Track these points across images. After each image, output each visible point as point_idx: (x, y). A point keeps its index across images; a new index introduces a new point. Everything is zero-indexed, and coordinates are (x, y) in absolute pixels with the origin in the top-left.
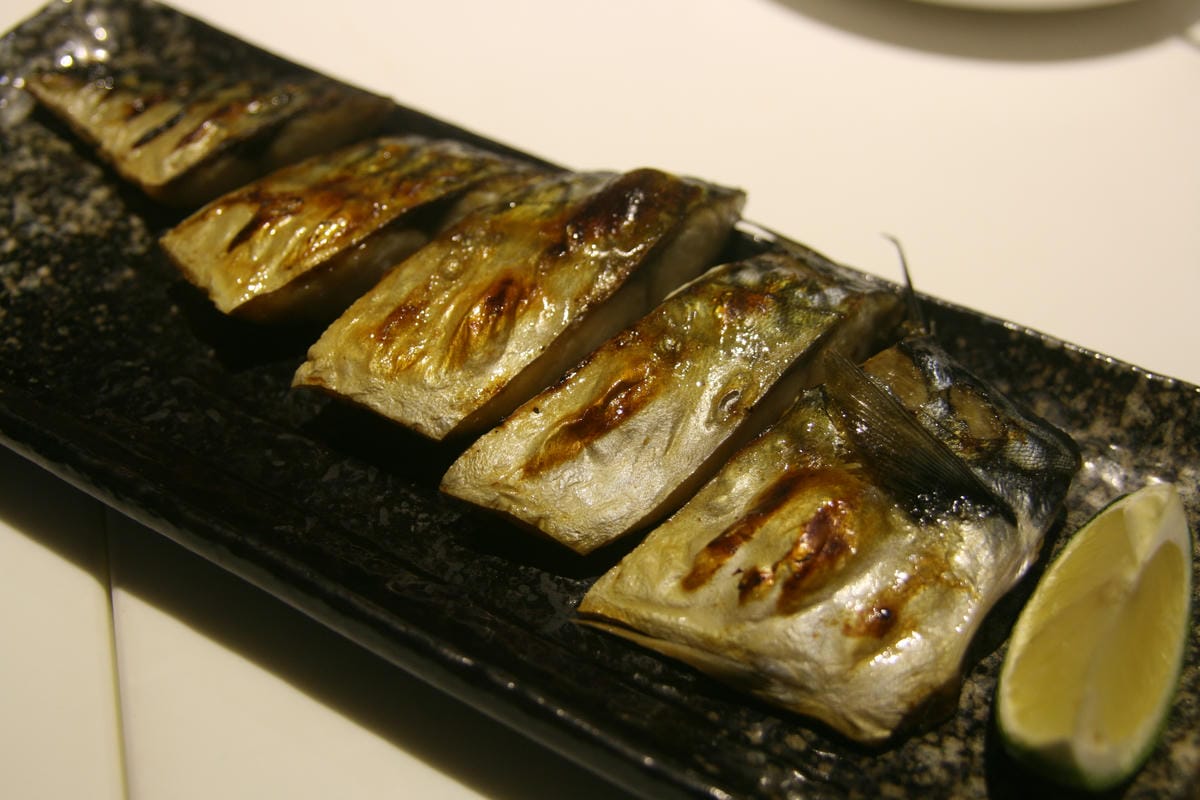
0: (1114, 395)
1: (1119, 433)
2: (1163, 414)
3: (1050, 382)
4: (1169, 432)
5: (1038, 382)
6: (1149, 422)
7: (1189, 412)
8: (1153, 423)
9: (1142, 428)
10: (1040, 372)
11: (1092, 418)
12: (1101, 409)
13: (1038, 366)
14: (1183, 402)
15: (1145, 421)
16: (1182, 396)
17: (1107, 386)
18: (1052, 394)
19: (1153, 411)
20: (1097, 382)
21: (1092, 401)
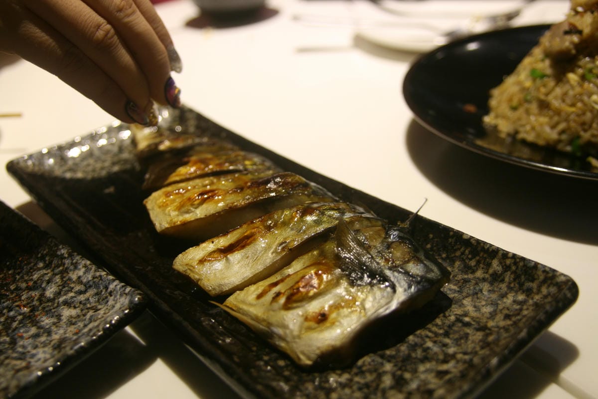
0: (488, 260)
1: (487, 276)
2: (507, 268)
3: (463, 253)
4: (508, 276)
5: (458, 253)
6: (500, 272)
7: (517, 268)
8: (502, 272)
9: (496, 274)
10: (459, 249)
11: (477, 269)
12: (482, 265)
13: (459, 247)
14: (515, 263)
15: (498, 271)
16: (515, 261)
17: (485, 256)
18: (463, 258)
19: (503, 267)
20: (481, 254)
21: (478, 262)
